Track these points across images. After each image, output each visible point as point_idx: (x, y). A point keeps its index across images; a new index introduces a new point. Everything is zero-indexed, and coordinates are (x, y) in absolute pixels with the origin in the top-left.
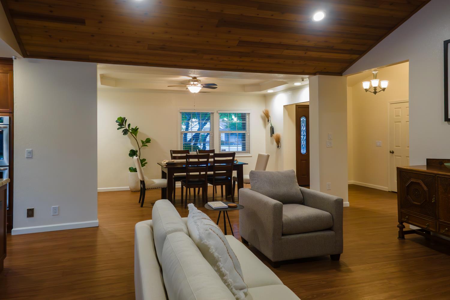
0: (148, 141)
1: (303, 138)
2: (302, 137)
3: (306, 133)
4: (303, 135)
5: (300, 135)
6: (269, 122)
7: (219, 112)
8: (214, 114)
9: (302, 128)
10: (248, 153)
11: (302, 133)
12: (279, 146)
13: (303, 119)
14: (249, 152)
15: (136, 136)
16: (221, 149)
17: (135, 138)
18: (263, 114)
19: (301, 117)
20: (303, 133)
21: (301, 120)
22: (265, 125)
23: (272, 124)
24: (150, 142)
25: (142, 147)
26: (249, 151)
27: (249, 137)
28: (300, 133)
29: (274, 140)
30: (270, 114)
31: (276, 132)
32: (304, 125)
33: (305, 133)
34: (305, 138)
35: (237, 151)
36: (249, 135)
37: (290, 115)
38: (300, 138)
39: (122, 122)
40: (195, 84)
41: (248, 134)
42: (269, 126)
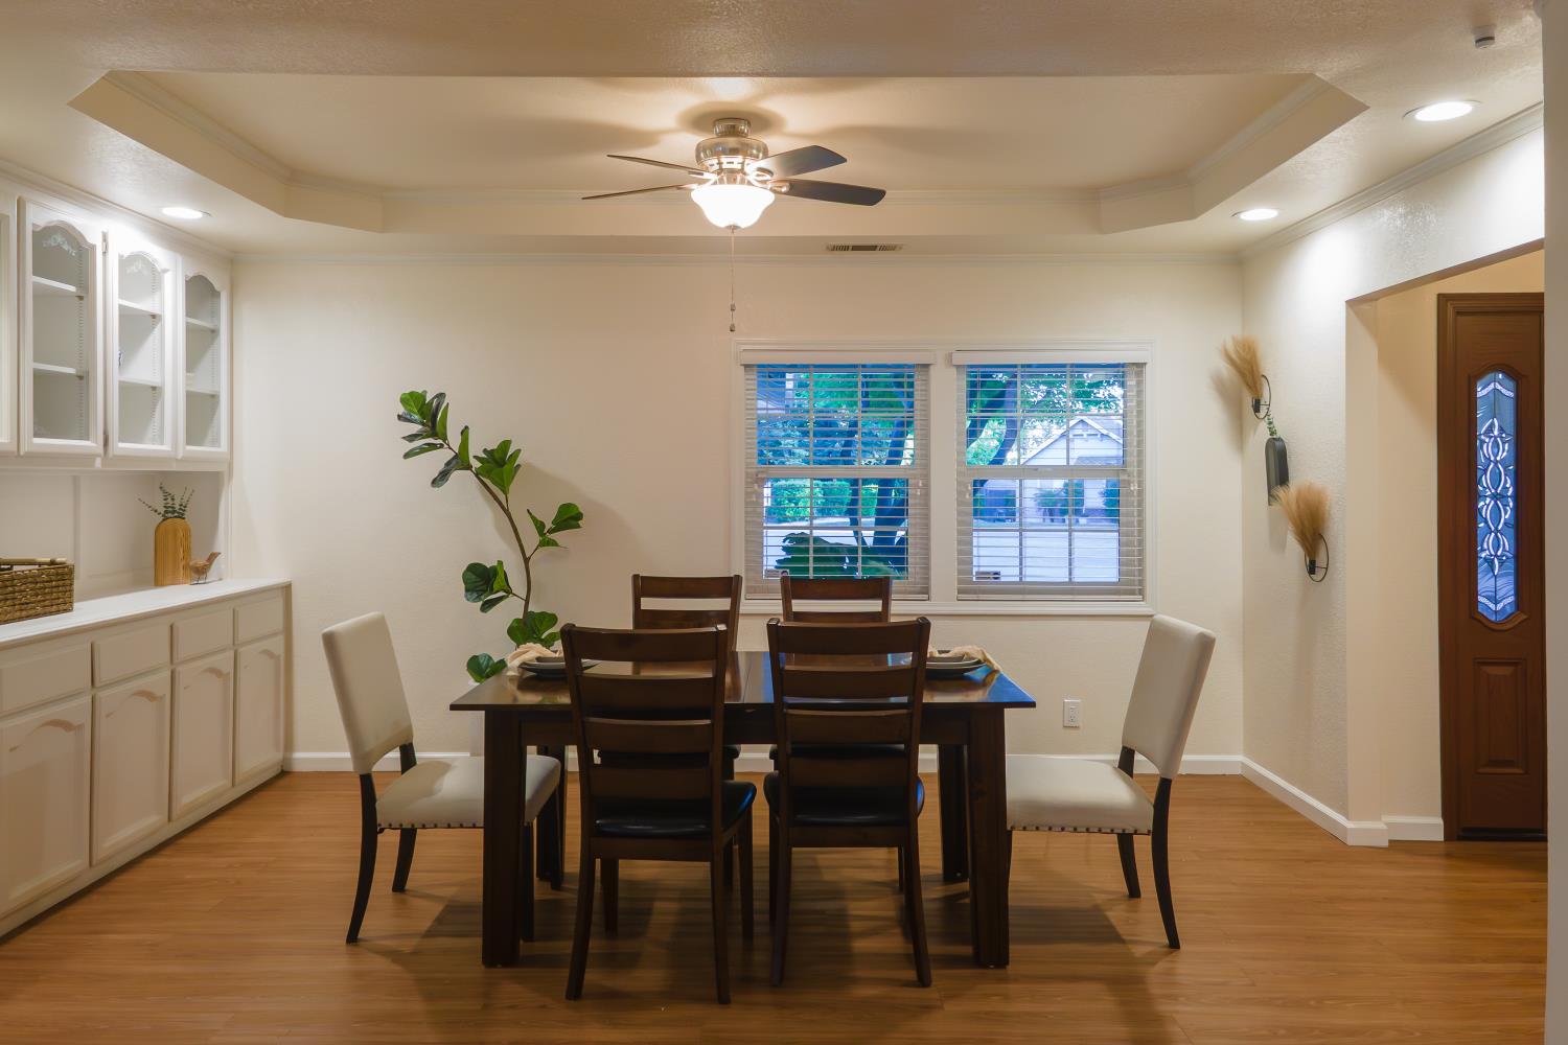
0: (569, 518)
1: (1495, 511)
2: (1485, 506)
3: (1517, 484)
4: (1495, 497)
5: (1473, 496)
6: (1262, 414)
7: (961, 359)
8: (932, 367)
9: (1486, 450)
10: (1132, 593)
11: (1486, 480)
12: (1321, 561)
13: (1494, 390)
14: (1141, 592)
15: (505, 492)
16: (975, 570)
17: (500, 503)
18: (1225, 370)
19: (1479, 376)
20: (1496, 480)
21: (1481, 392)
22: (1239, 432)
23: (1277, 425)
24: (579, 527)
25: (540, 549)
26: (1141, 582)
27: (1141, 503)
28: (1472, 481)
29: (1290, 527)
30: (1268, 367)
31: (1306, 473)
32: (1501, 430)
33: (1508, 484)
34: (1507, 515)
35: (1070, 581)
36: (1141, 493)
37: (1393, 362)
38: (1473, 513)
39: (427, 416)
40: (732, 171)
41: (1134, 487)
42: (1259, 437)
